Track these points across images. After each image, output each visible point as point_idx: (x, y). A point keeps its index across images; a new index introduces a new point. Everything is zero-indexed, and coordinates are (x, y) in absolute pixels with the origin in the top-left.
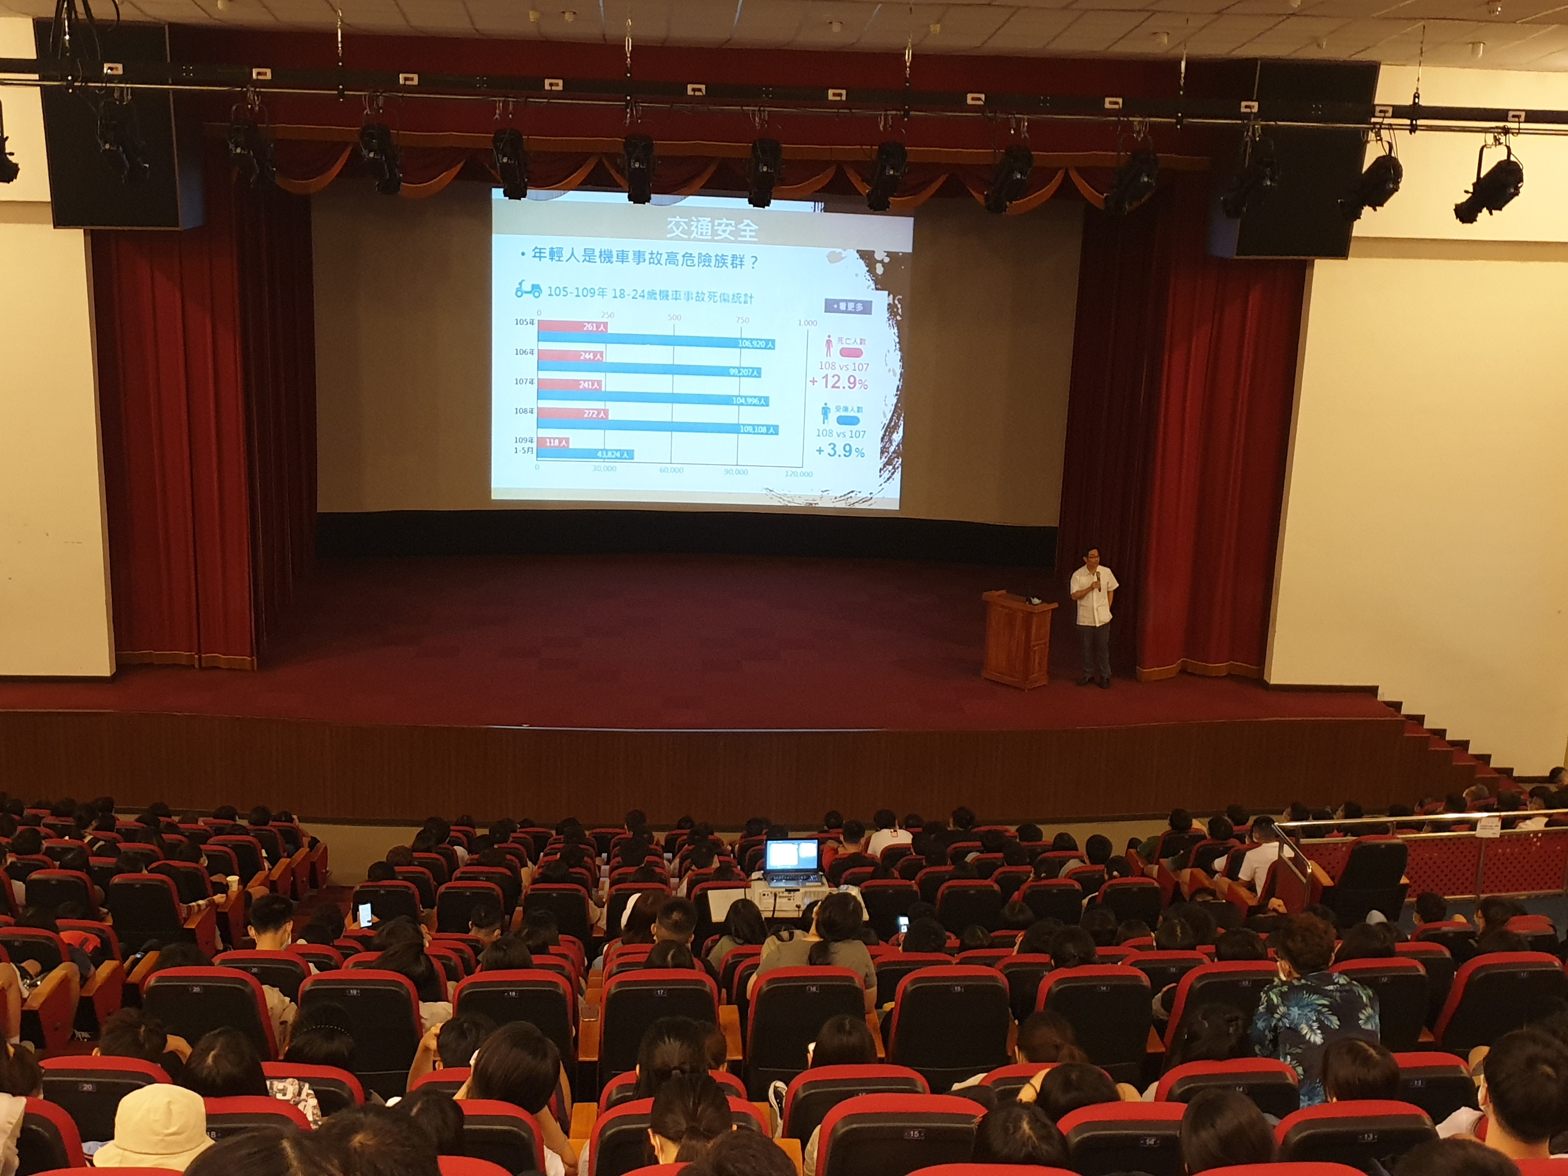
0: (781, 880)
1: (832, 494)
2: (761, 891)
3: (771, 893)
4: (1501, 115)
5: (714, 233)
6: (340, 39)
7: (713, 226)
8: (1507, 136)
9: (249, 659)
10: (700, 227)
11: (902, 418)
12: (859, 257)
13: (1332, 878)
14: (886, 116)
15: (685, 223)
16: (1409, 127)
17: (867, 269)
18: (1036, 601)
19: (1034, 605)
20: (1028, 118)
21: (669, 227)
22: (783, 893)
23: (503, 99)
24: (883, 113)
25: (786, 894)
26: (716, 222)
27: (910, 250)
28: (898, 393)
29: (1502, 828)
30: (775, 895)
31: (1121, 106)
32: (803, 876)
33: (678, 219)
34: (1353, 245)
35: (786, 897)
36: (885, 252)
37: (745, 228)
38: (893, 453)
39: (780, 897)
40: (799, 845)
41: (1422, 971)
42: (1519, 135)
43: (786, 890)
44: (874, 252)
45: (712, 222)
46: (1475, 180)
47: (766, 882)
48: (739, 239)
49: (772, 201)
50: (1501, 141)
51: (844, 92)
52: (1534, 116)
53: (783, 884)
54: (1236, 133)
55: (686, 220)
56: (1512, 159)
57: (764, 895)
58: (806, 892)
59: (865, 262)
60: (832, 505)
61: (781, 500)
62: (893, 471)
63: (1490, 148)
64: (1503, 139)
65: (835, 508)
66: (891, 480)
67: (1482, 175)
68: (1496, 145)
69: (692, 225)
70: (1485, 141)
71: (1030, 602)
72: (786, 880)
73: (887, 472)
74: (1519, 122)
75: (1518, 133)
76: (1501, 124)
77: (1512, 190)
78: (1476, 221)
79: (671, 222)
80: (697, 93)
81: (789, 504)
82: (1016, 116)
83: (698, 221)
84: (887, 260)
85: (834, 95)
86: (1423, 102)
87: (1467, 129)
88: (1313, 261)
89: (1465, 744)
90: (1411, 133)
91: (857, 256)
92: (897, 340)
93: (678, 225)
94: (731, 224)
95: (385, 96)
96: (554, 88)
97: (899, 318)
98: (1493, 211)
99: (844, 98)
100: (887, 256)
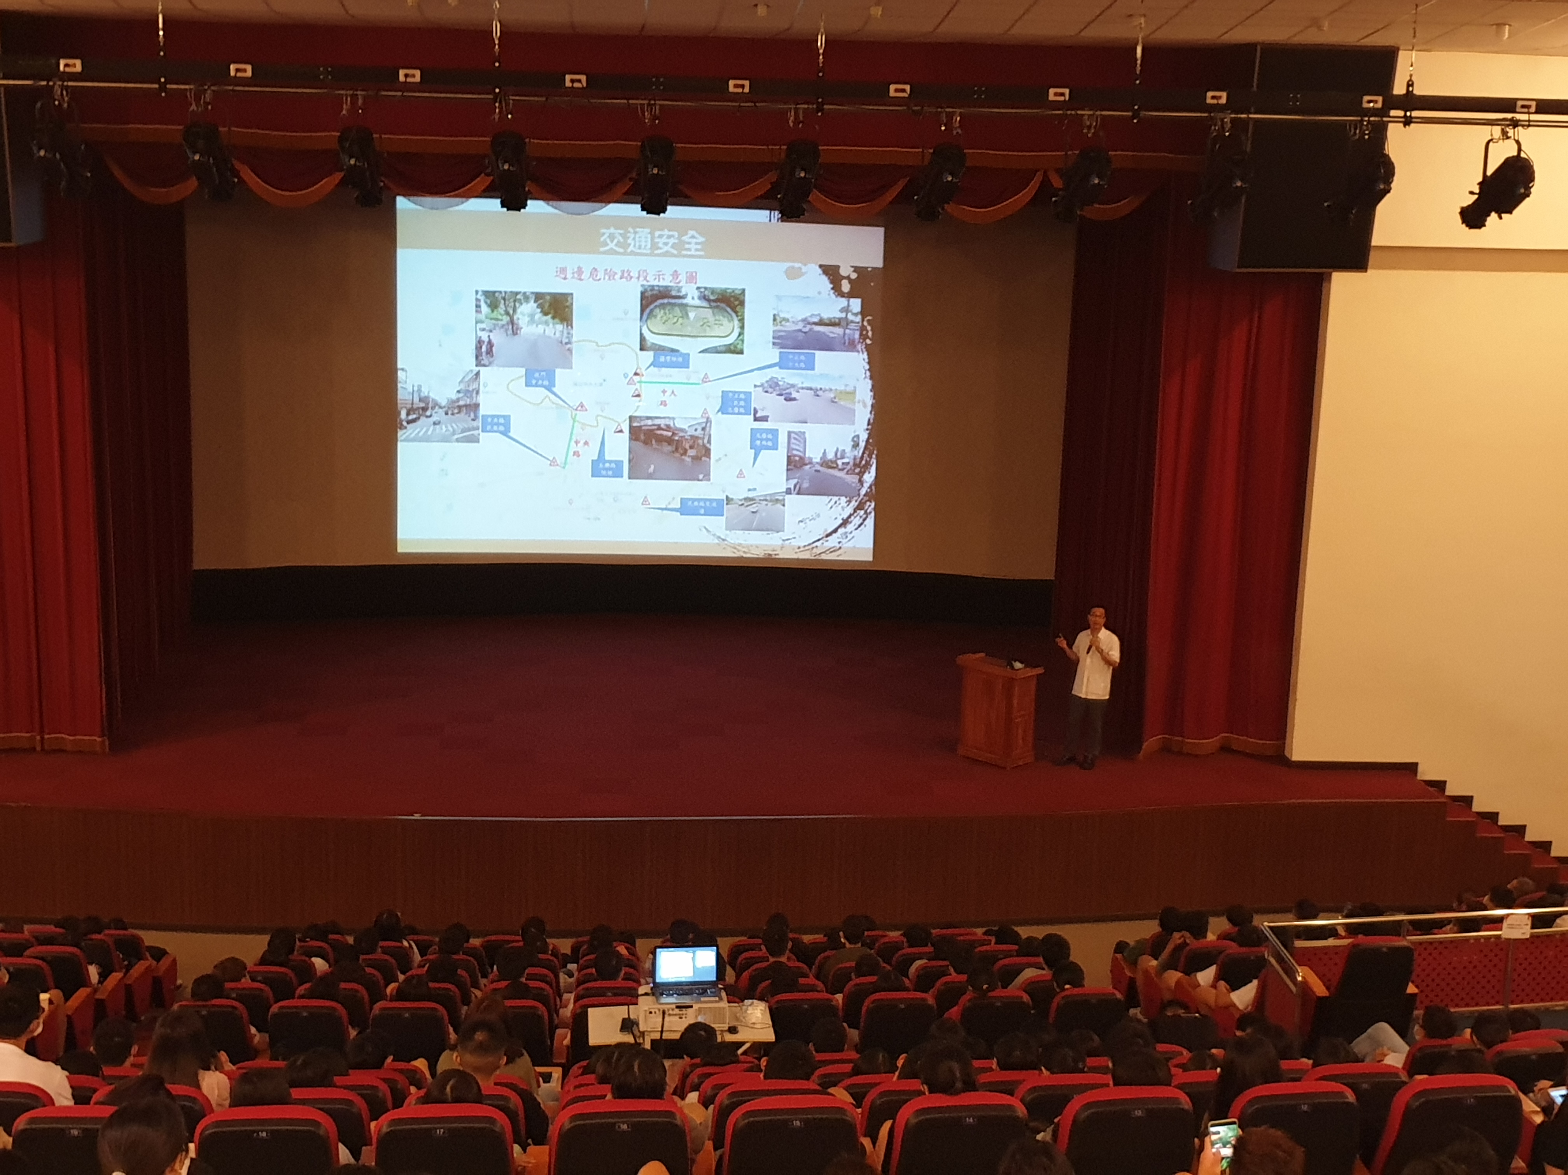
0: (672, 995)
1: (795, 543)
2: (646, 1008)
3: (659, 1010)
4: (1507, 105)
5: (654, 246)
6: (161, 25)
7: (652, 239)
8: (1516, 129)
9: (99, 739)
10: (637, 239)
11: (874, 456)
12: (821, 272)
13: (1328, 988)
14: (796, 110)
15: (621, 234)
16: (1403, 120)
17: (832, 286)
18: (1018, 665)
19: (1018, 670)
20: (961, 112)
21: (602, 239)
22: (673, 1010)
23: (351, 92)
24: (793, 106)
25: (677, 1011)
26: (657, 233)
27: (880, 264)
28: (870, 427)
29: (1532, 928)
30: (664, 1013)
31: (1067, 98)
32: (698, 989)
33: (612, 230)
34: (1373, 257)
35: (676, 1015)
36: (852, 267)
37: (690, 240)
38: (865, 495)
39: (670, 1015)
40: (694, 953)
41: (1351, 1097)
42: (1530, 128)
43: (677, 1007)
44: (839, 267)
45: (652, 233)
46: (1480, 179)
47: (654, 998)
48: (684, 252)
49: (669, 208)
50: (1509, 135)
51: (747, 83)
52: (1546, 106)
53: (672, 1000)
54: (1203, 126)
55: (622, 232)
56: (1523, 155)
57: (651, 1013)
58: (700, 1009)
59: (829, 278)
60: (795, 556)
61: (735, 551)
62: (865, 516)
63: (1497, 142)
64: (1511, 132)
65: (798, 559)
66: (863, 526)
67: (1489, 173)
68: (1503, 139)
69: (629, 238)
70: (1492, 135)
71: (1012, 667)
72: (678, 995)
73: (858, 517)
74: (1529, 113)
75: (1529, 126)
76: (1509, 116)
77: (1522, 191)
78: (1484, 226)
79: (604, 234)
80: (576, 85)
81: (745, 555)
82: (948, 110)
83: (635, 233)
84: (854, 276)
85: (736, 86)
86: (1418, 91)
87: (1469, 121)
88: (1330, 275)
89: (1521, 830)
90: (1405, 126)
91: (820, 271)
92: (867, 367)
93: (612, 237)
94: (672, 236)
95: (214, 91)
96: (409, 80)
97: (868, 342)
98: (1503, 215)
99: (747, 90)
100: (854, 271)
